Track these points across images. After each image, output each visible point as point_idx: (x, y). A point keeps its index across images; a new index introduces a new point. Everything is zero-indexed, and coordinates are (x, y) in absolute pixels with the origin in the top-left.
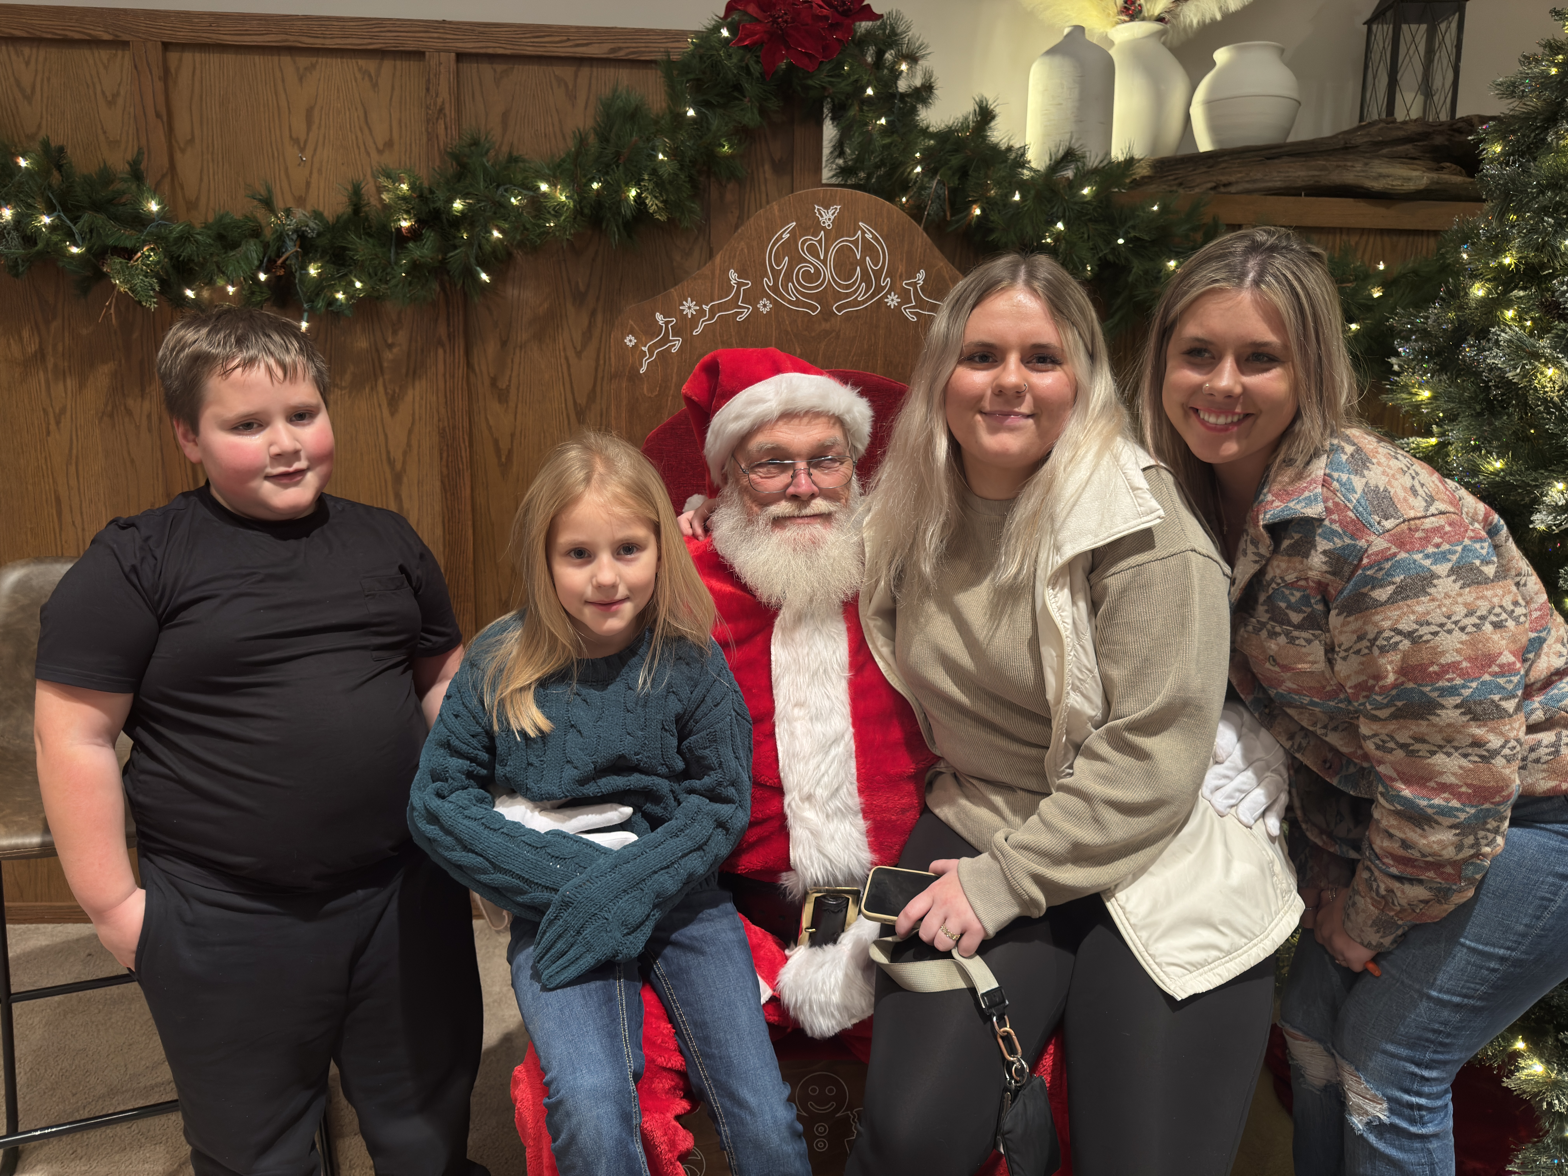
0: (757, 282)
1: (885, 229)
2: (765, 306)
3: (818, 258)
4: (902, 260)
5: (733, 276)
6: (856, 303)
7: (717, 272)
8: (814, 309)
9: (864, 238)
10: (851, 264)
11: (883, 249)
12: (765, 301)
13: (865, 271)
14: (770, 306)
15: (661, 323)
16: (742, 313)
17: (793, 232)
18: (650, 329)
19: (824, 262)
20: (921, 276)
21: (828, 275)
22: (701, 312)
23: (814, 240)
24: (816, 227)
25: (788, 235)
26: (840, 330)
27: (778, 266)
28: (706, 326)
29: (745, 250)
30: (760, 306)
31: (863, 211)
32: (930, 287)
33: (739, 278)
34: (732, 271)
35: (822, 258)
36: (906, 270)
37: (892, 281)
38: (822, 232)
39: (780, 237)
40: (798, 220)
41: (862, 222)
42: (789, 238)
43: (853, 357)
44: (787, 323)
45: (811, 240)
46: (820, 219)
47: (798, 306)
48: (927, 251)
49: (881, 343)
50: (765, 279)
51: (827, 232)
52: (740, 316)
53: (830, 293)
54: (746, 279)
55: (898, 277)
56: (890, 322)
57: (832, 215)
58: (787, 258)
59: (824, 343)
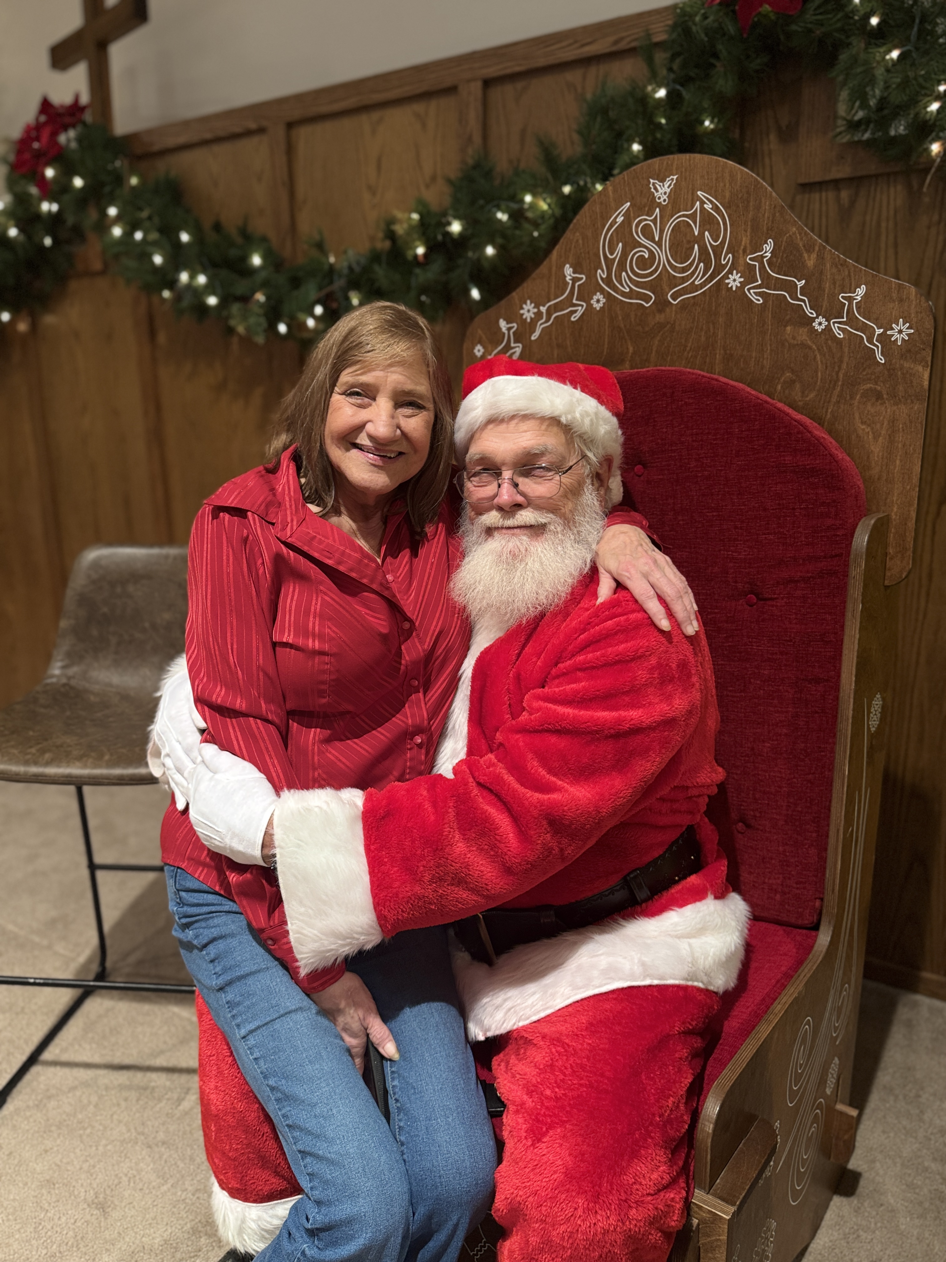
0: (591, 276)
1: (727, 194)
2: (598, 301)
3: (652, 239)
4: (746, 231)
5: (568, 271)
6: (694, 288)
7: (554, 269)
8: (647, 298)
9: (702, 209)
10: (689, 242)
11: (724, 220)
12: (599, 296)
13: (703, 250)
14: (602, 301)
15: (504, 330)
16: (576, 311)
17: (627, 215)
18: (495, 337)
19: (659, 244)
20: (768, 247)
21: (663, 258)
22: (539, 315)
23: (648, 220)
24: (651, 204)
25: (622, 218)
26: (675, 321)
27: (612, 254)
28: (543, 329)
29: (580, 242)
30: (593, 302)
31: (702, 177)
32: (779, 260)
33: (574, 273)
34: (568, 266)
35: (657, 239)
36: (751, 241)
37: (733, 257)
38: (658, 210)
39: (615, 222)
40: (632, 200)
41: (701, 190)
42: (623, 221)
43: (688, 353)
44: (620, 318)
45: (646, 220)
46: (656, 194)
47: (630, 299)
48: (777, 214)
49: (720, 334)
50: (599, 271)
51: (663, 209)
52: (574, 315)
53: (665, 279)
54: (580, 274)
55: (741, 252)
56: (731, 307)
57: (669, 187)
58: (620, 245)
59: (658, 338)
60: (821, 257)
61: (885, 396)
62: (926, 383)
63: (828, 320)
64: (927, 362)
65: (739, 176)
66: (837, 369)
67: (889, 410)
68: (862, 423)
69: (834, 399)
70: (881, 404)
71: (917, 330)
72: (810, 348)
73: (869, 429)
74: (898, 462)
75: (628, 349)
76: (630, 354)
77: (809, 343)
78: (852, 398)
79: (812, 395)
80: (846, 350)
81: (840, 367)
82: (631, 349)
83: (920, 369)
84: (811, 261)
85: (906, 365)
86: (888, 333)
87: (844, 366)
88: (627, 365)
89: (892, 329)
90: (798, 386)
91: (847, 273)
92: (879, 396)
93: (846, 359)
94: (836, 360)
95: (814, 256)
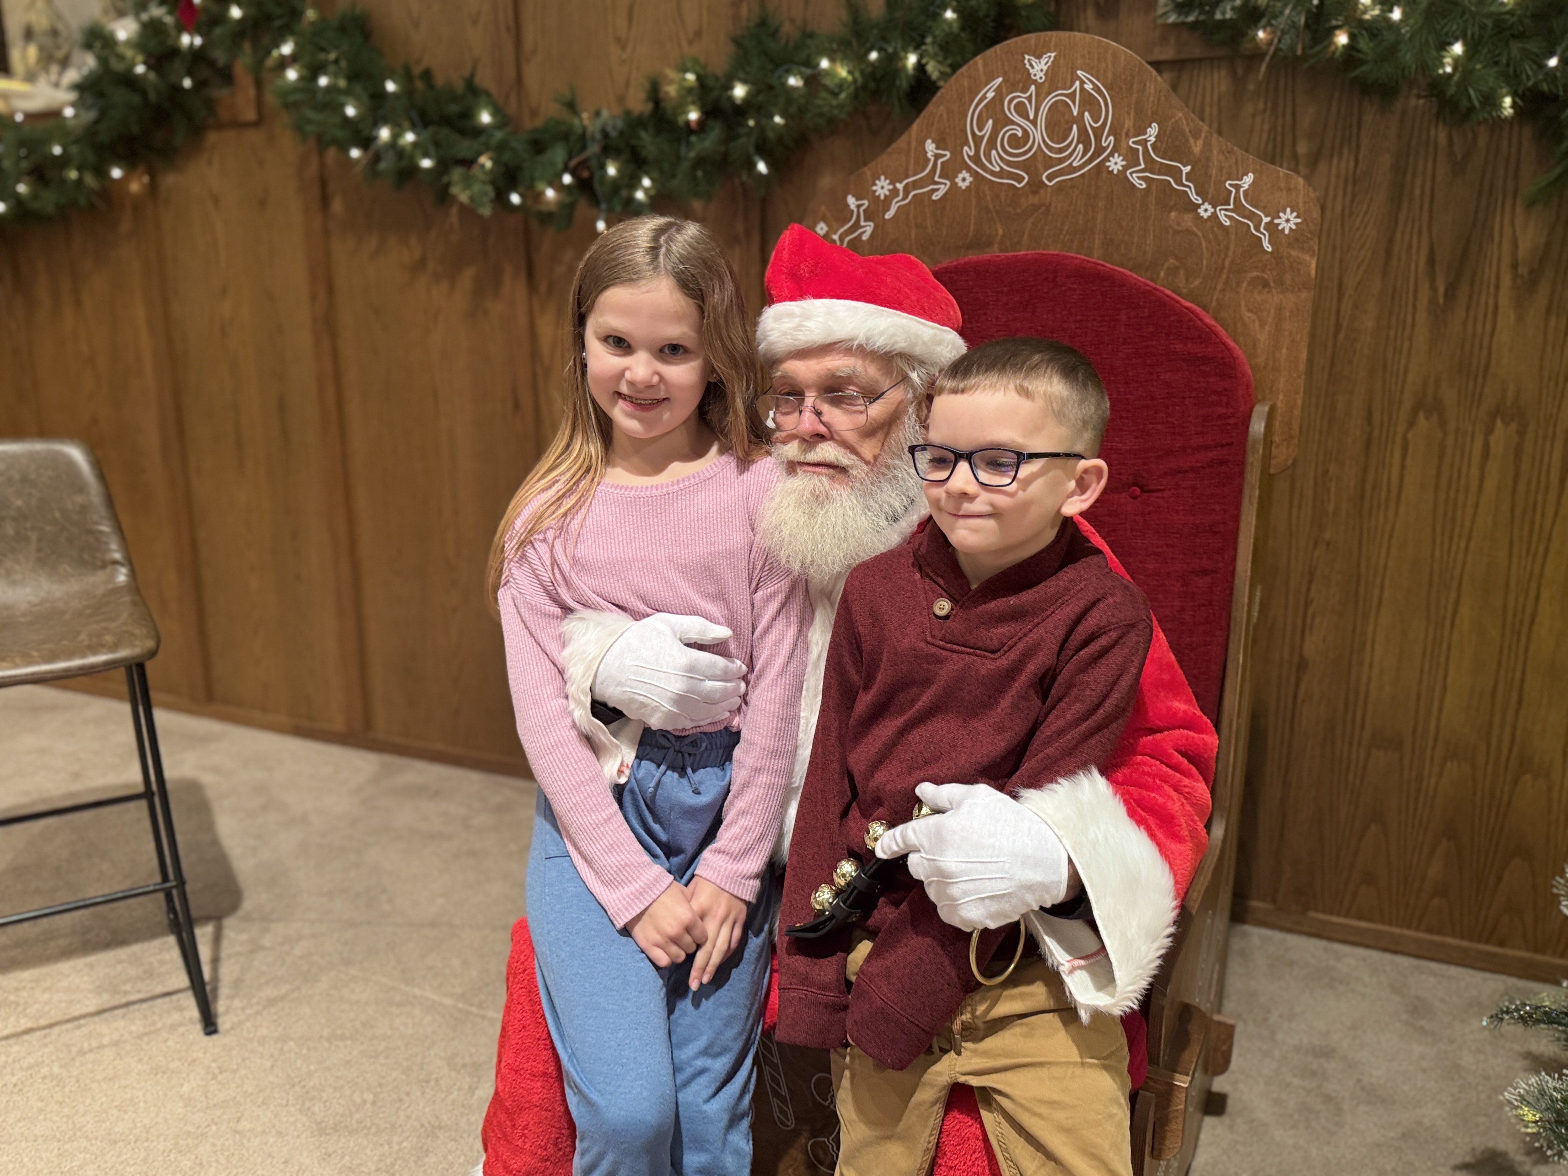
0: (957, 153)
1: (1110, 75)
2: (964, 180)
3: (1027, 118)
4: (1129, 114)
5: (930, 147)
6: (1071, 169)
7: (914, 144)
8: (1020, 179)
9: (1082, 89)
10: (1067, 122)
11: (1105, 101)
12: (964, 174)
13: (1083, 132)
14: (969, 179)
15: (853, 207)
16: (937, 190)
17: (998, 90)
18: (842, 214)
19: (1034, 123)
20: (1153, 131)
21: (1038, 137)
22: (894, 192)
23: (1022, 97)
24: (1027, 80)
25: (993, 94)
26: (1050, 204)
27: (980, 130)
28: (899, 207)
29: (945, 116)
30: (958, 180)
31: (1083, 57)
32: (1164, 145)
33: (937, 148)
34: (929, 141)
35: (1031, 117)
36: (1134, 125)
37: (1115, 140)
38: (1033, 87)
39: (984, 97)
40: (1005, 75)
41: (1082, 69)
42: (994, 97)
43: (1065, 236)
44: (989, 198)
45: (1019, 97)
46: (1031, 71)
47: (1002, 178)
48: (1163, 99)
49: (1100, 217)
50: (966, 148)
51: (1039, 86)
52: (936, 194)
53: (1040, 159)
54: (944, 149)
55: (1123, 135)
56: (1112, 191)
57: (1046, 64)
58: (990, 122)
59: (1031, 221)
60: (1207, 144)
61: (1272, 284)
62: (1313, 272)
63: (1214, 207)
64: (1314, 251)
65: (1123, 58)
66: (1223, 256)
67: (1275, 298)
68: (1249, 310)
69: (1220, 286)
70: (1268, 292)
71: (1305, 220)
72: (1195, 234)
73: (1254, 317)
74: (1284, 351)
75: (996, 230)
76: (999, 237)
77: (1195, 229)
78: (1238, 285)
79: (1197, 283)
80: (1233, 237)
81: (1226, 256)
82: (1000, 232)
83: (1307, 257)
84: (1197, 147)
85: (1294, 253)
86: (1276, 221)
87: (1230, 253)
88: (996, 247)
89: (1279, 217)
90: (1182, 272)
91: (1234, 160)
92: (1266, 284)
93: (1232, 247)
94: (1222, 247)
95: (1200, 143)
